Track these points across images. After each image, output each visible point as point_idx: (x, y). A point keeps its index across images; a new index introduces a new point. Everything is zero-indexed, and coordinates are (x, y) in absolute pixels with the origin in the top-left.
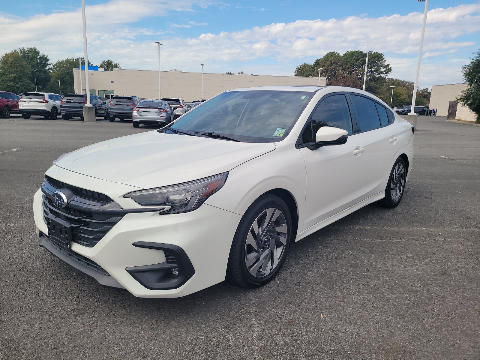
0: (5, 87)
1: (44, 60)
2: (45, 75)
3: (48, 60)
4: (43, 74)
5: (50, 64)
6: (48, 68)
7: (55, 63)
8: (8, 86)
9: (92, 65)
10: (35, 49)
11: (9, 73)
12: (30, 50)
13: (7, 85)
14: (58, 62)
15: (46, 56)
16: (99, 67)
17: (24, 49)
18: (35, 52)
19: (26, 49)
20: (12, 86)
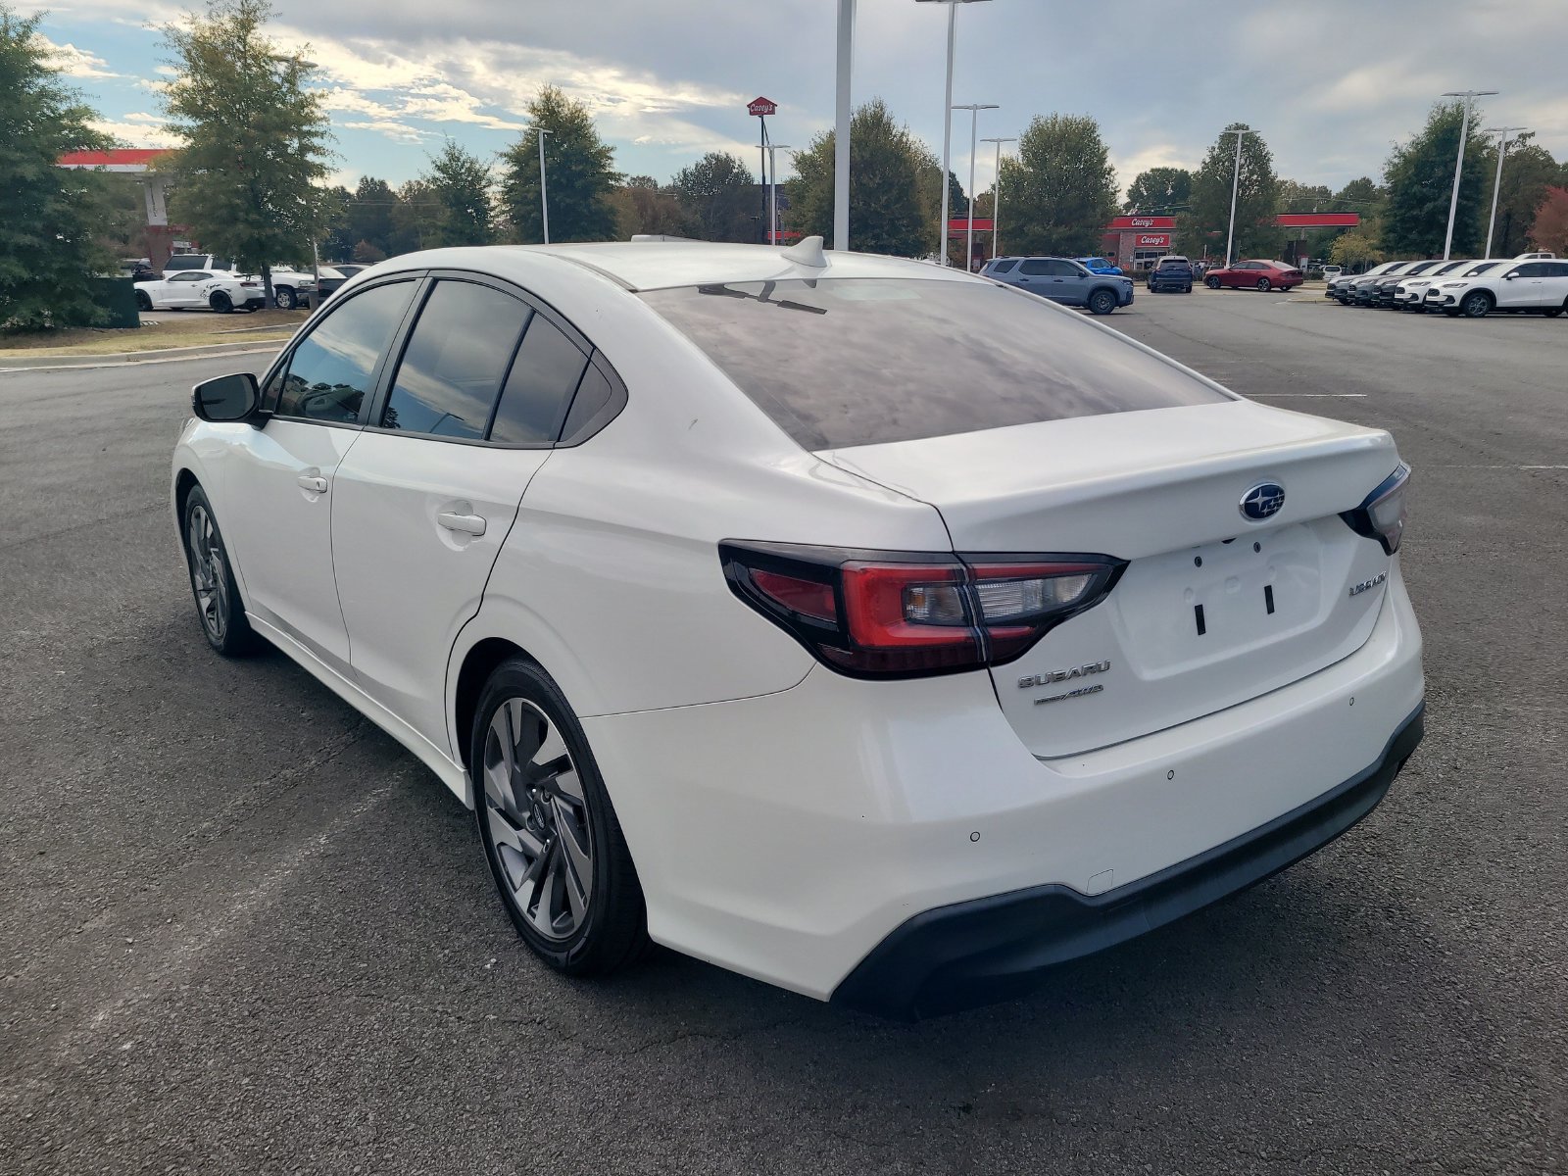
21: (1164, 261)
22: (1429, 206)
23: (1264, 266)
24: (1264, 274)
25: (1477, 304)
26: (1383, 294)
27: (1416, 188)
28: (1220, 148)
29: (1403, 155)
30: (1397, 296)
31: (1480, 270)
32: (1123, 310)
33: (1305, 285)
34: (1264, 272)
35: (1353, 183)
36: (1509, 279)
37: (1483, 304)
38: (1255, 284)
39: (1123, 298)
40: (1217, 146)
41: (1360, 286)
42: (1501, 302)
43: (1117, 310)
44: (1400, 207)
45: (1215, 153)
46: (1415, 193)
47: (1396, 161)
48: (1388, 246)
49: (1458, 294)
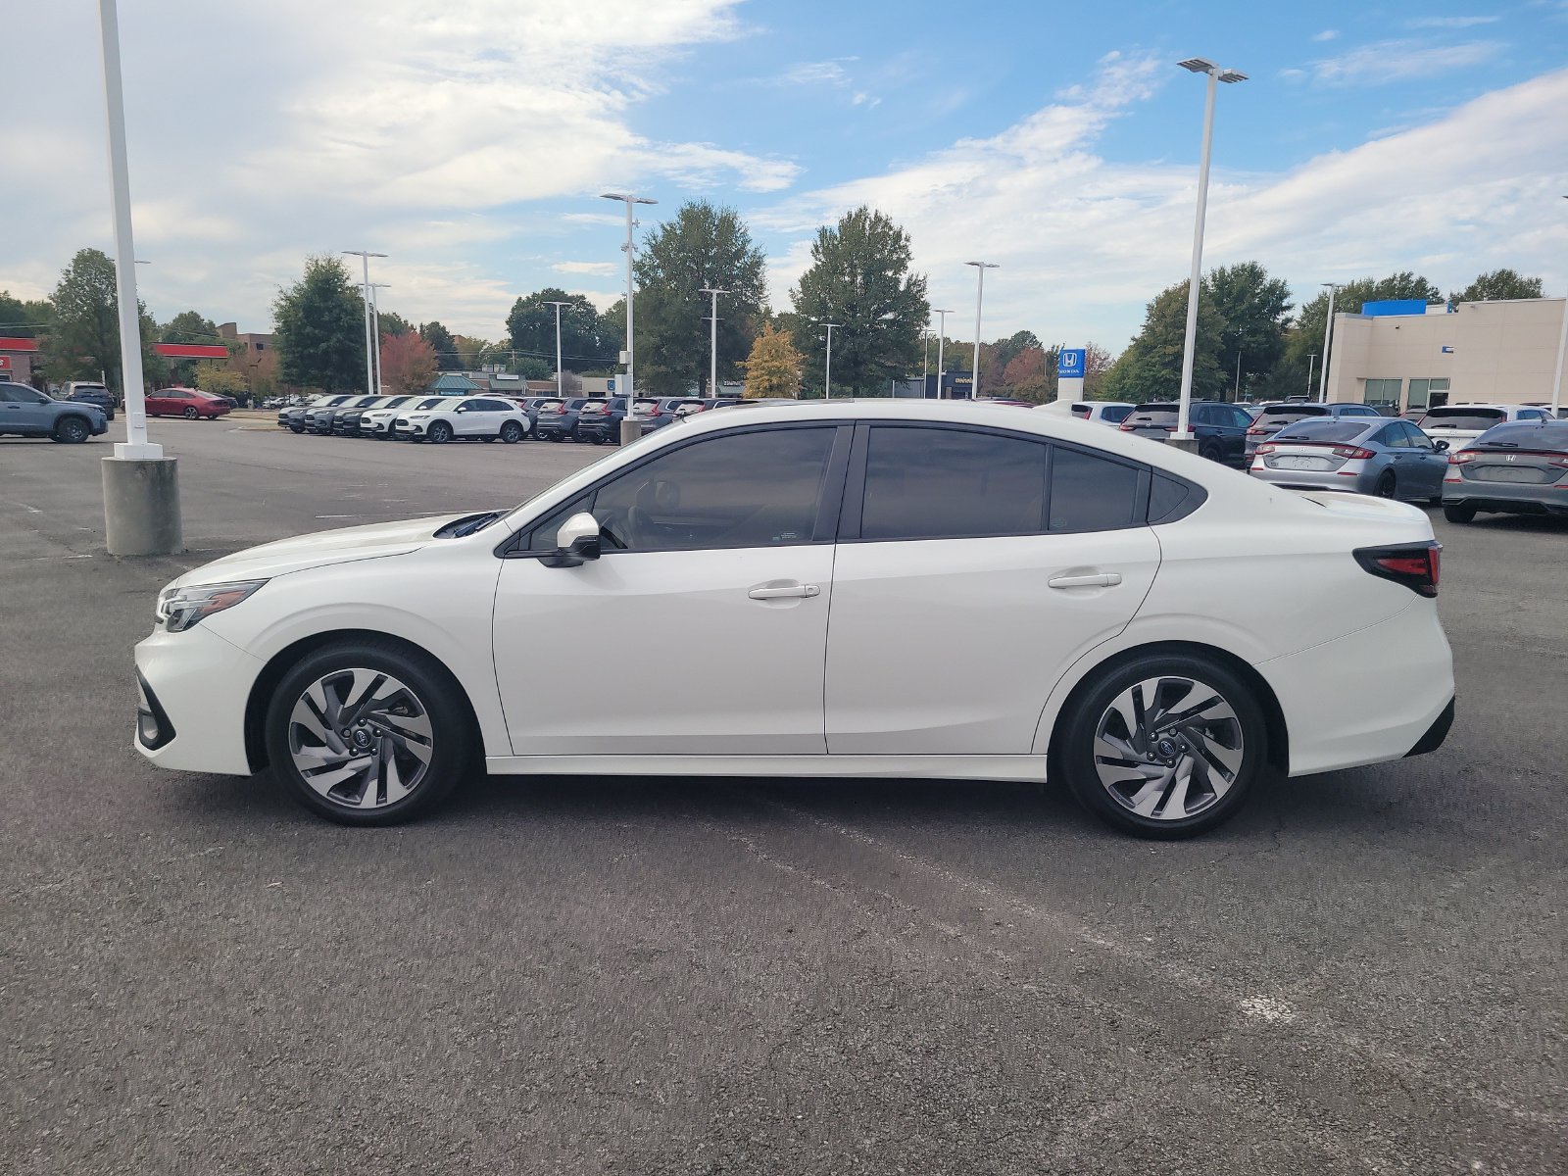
0: (1148, 383)
1: (1277, 295)
2: (1267, 342)
3: (1286, 295)
4: (1261, 338)
5: (1288, 308)
6: (1281, 318)
7: (1310, 302)
8: (1156, 381)
9: (1437, 294)
10: (1253, 267)
11: (1166, 342)
12: (1238, 272)
13: (1154, 376)
14: (1320, 297)
15: (1281, 284)
16: (1462, 299)
17: (1222, 271)
18: (1253, 274)
19: (1228, 270)
20: (1166, 380)
21: (78, 387)
22: (323, 345)
23: (188, 395)
24: (189, 403)
25: (440, 432)
26: (345, 424)
27: (309, 329)
28: (75, 271)
29: (288, 298)
30: (363, 425)
31: (430, 404)
32: (99, 438)
33: (232, 414)
34: (189, 401)
35: (181, 315)
36: (459, 412)
37: (444, 432)
38: (182, 412)
39: (96, 426)
40: (71, 269)
41: (317, 416)
42: (457, 431)
43: (91, 438)
44: (297, 346)
45: (72, 276)
46: (308, 333)
47: (283, 303)
48: (292, 380)
49: (425, 424)
